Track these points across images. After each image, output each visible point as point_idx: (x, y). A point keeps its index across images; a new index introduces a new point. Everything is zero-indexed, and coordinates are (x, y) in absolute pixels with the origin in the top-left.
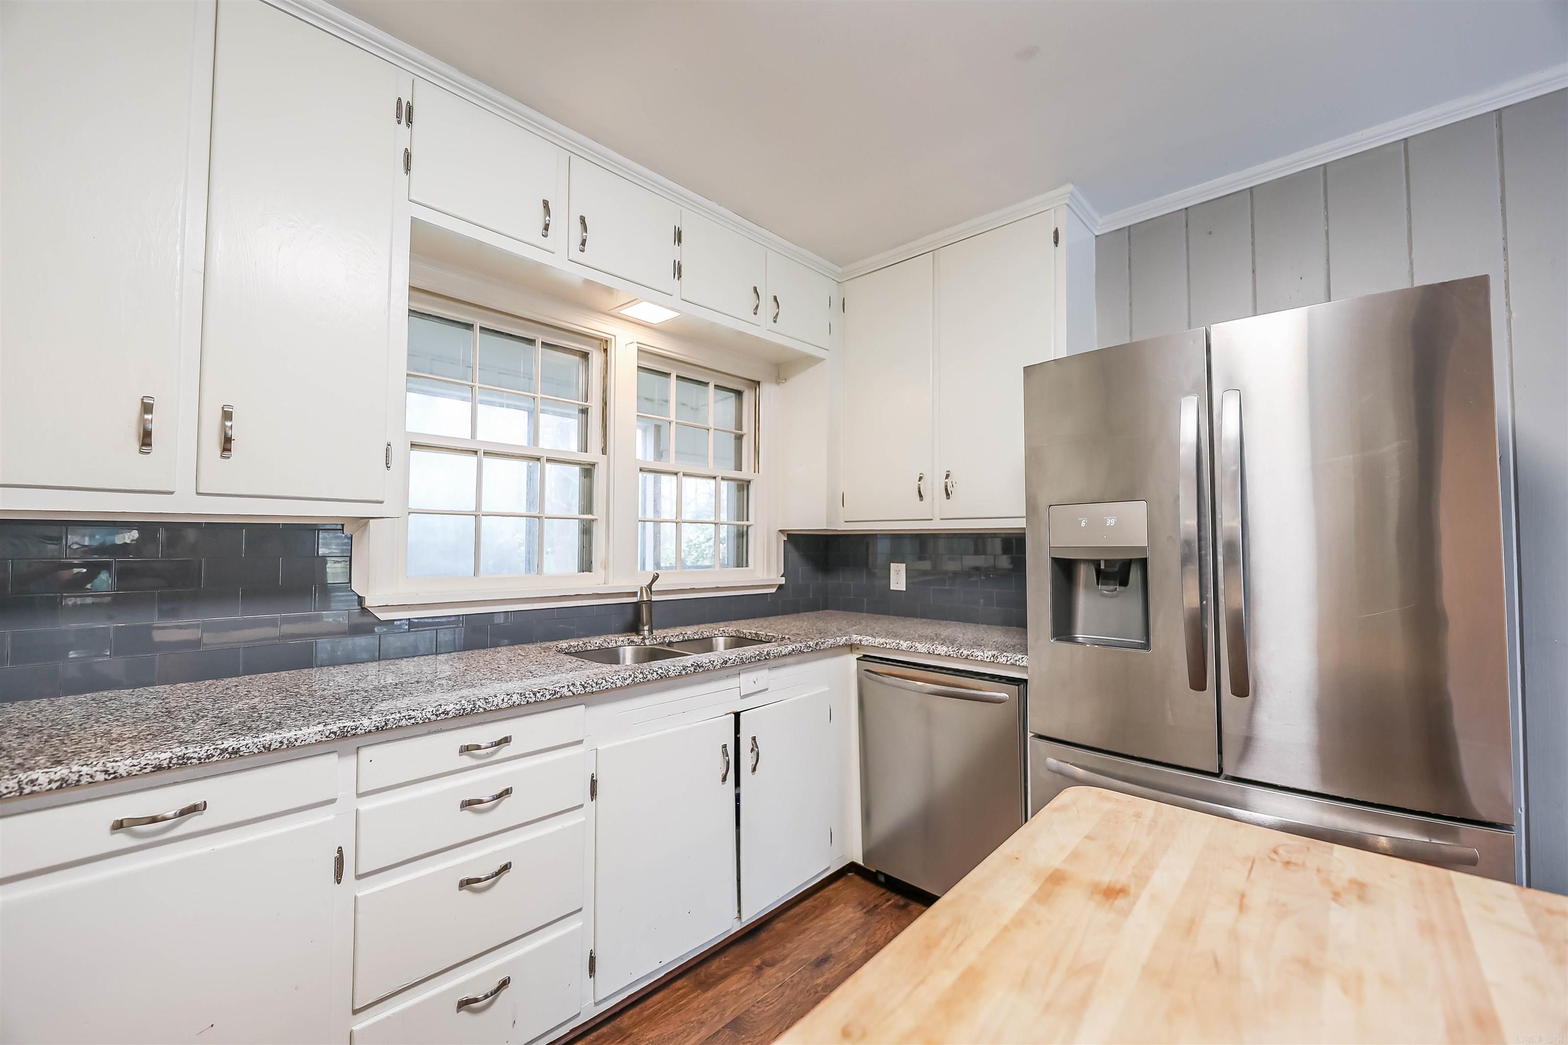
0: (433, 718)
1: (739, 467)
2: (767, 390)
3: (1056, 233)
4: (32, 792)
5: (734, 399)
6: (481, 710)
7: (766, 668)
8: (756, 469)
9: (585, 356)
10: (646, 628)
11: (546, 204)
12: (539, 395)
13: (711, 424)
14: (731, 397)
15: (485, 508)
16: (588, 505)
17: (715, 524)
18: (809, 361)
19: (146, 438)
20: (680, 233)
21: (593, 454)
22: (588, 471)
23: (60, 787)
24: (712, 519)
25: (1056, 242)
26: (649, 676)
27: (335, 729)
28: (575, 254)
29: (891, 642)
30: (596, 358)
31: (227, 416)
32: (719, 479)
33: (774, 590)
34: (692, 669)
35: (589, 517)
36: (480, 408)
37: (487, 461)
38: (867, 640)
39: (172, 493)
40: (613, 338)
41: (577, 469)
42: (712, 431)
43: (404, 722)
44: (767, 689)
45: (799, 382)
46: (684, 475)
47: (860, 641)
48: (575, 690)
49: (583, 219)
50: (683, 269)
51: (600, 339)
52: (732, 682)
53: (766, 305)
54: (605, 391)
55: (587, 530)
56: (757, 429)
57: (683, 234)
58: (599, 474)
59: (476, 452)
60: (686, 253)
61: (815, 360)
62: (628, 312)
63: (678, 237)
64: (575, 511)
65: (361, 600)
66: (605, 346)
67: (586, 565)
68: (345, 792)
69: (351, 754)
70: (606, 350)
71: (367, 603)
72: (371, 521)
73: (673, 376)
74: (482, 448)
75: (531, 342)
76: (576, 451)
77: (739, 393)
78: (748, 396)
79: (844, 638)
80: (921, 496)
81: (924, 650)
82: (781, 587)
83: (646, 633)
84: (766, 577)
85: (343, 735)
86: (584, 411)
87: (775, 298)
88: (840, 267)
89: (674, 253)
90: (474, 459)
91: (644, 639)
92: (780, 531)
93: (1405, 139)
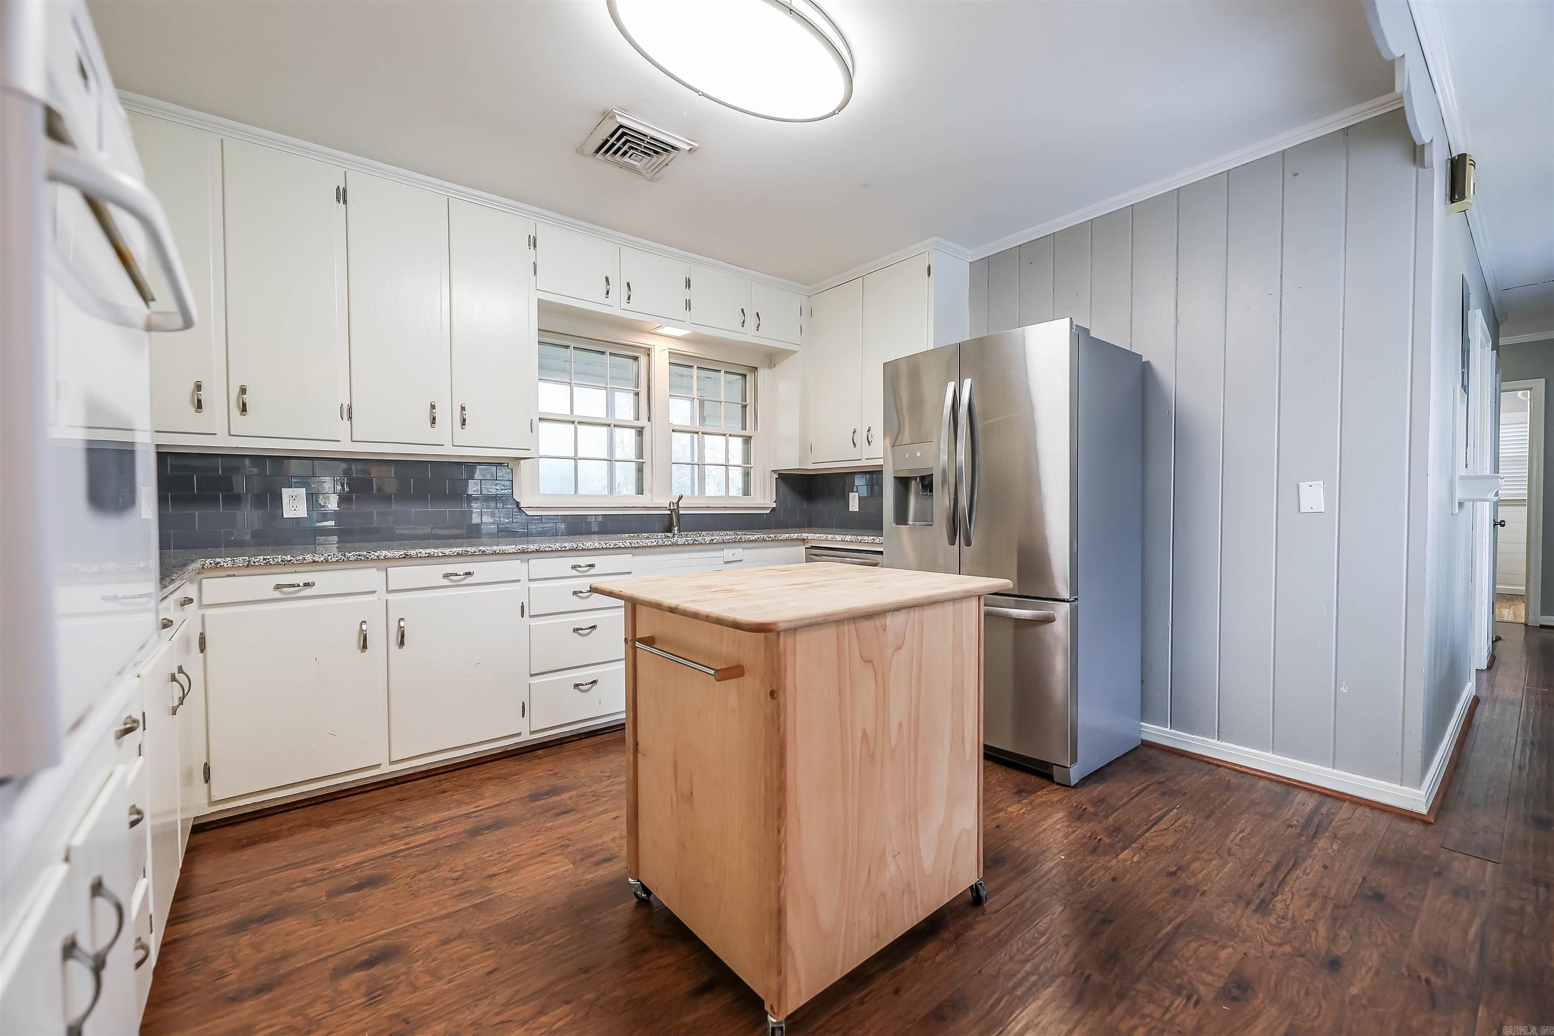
0: (560, 549)
1: (744, 427)
2: (763, 374)
3: (929, 268)
4: (420, 557)
5: (740, 381)
6: (581, 548)
7: (740, 548)
8: (756, 429)
9: (636, 359)
10: (676, 528)
11: (607, 279)
12: (609, 386)
13: (723, 399)
14: (739, 379)
15: (580, 455)
16: (640, 454)
17: (726, 466)
18: (787, 353)
19: (433, 420)
20: (689, 281)
21: (643, 422)
22: (640, 432)
23: (428, 556)
24: (724, 463)
25: (929, 275)
26: (666, 543)
27: (520, 548)
28: (624, 304)
29: (824, 536)
30: (643, 360)
31: (463, 409)
32: (727, 435)
33: (768, 512)
34: (692, 541)
35: (641, 460)
36: (575, 389)
37: (580, 427)
38: (811, 536)
39: (443, 445)
40: (652, 347)
41: (633, 431)
42: (723, 403)
43: (547, 549)
44: (742, 560)
45: (784, 366)
46: (702, 433)
47: (807, 537)
48: (626, 545)
49: (628, 285)
50: (692, 304)
51: (646, 348)
52: (719, 554)
53: (751, 321)
54: (649, 381)
55: (640, 470)
56: (756, 400)
57: (691, 282)
58: (647, 434)
59: (573, 422)
60: (694, 294)
61: (793, 352)
62: (660, 331)
63: (688, 284)
64: (633, 458)
65: (518, 504)
66: (648, 352)
67: (640, 491)
68: (524, 579)
69: (525, 562)
70: (649, 355)
71: (521, 505)
72: (522, 461)
73: (695, 367)
74: (577, 420)
75: (603, 353)
76: (632, 420)
77: (744, 376)
78: (749, 377)
79: (797, 535)
80: (854, 444)
81: (840, 539)
82: (773, 509)
83: (676, 532)
84: (762, 502)
85: (523, 552)
86: (637, 394)
87: (758, 314)
88: (808, 286)
89: (687, 294)
90: (572, 426)
91: (674, 535)
92: (772, 471)
93: (1132, 205)
